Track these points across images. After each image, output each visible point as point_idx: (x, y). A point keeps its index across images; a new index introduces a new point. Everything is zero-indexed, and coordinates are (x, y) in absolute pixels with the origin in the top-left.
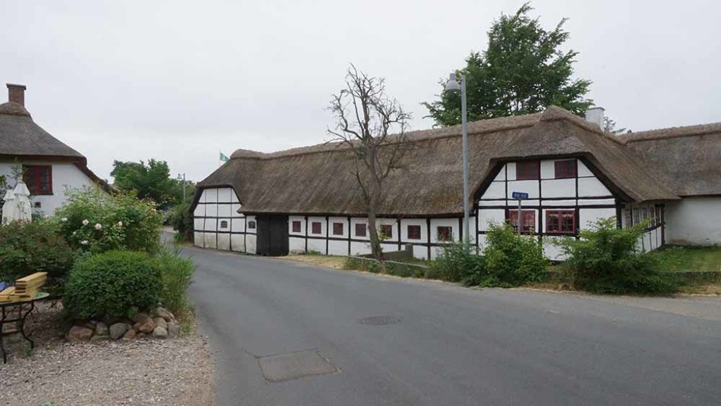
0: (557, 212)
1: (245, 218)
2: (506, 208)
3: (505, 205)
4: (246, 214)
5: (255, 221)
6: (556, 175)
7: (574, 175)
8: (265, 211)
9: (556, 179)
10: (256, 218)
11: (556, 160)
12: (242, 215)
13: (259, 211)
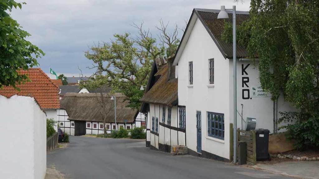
1: (70, 122)
3: (141, 120)
4: (71, 120)
5: (74, 123)
8: (78, 119)
10: (74, 122)
12: (69, 121)
13: (75, 119)
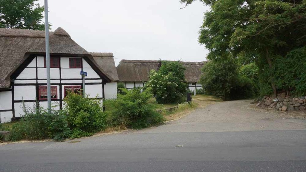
0: (70, 87)
2: (37, 85)
3: (36, 83)
6: (70, 66)
7: (81, 67)
9: (70, 68)
11: (71, 58)
